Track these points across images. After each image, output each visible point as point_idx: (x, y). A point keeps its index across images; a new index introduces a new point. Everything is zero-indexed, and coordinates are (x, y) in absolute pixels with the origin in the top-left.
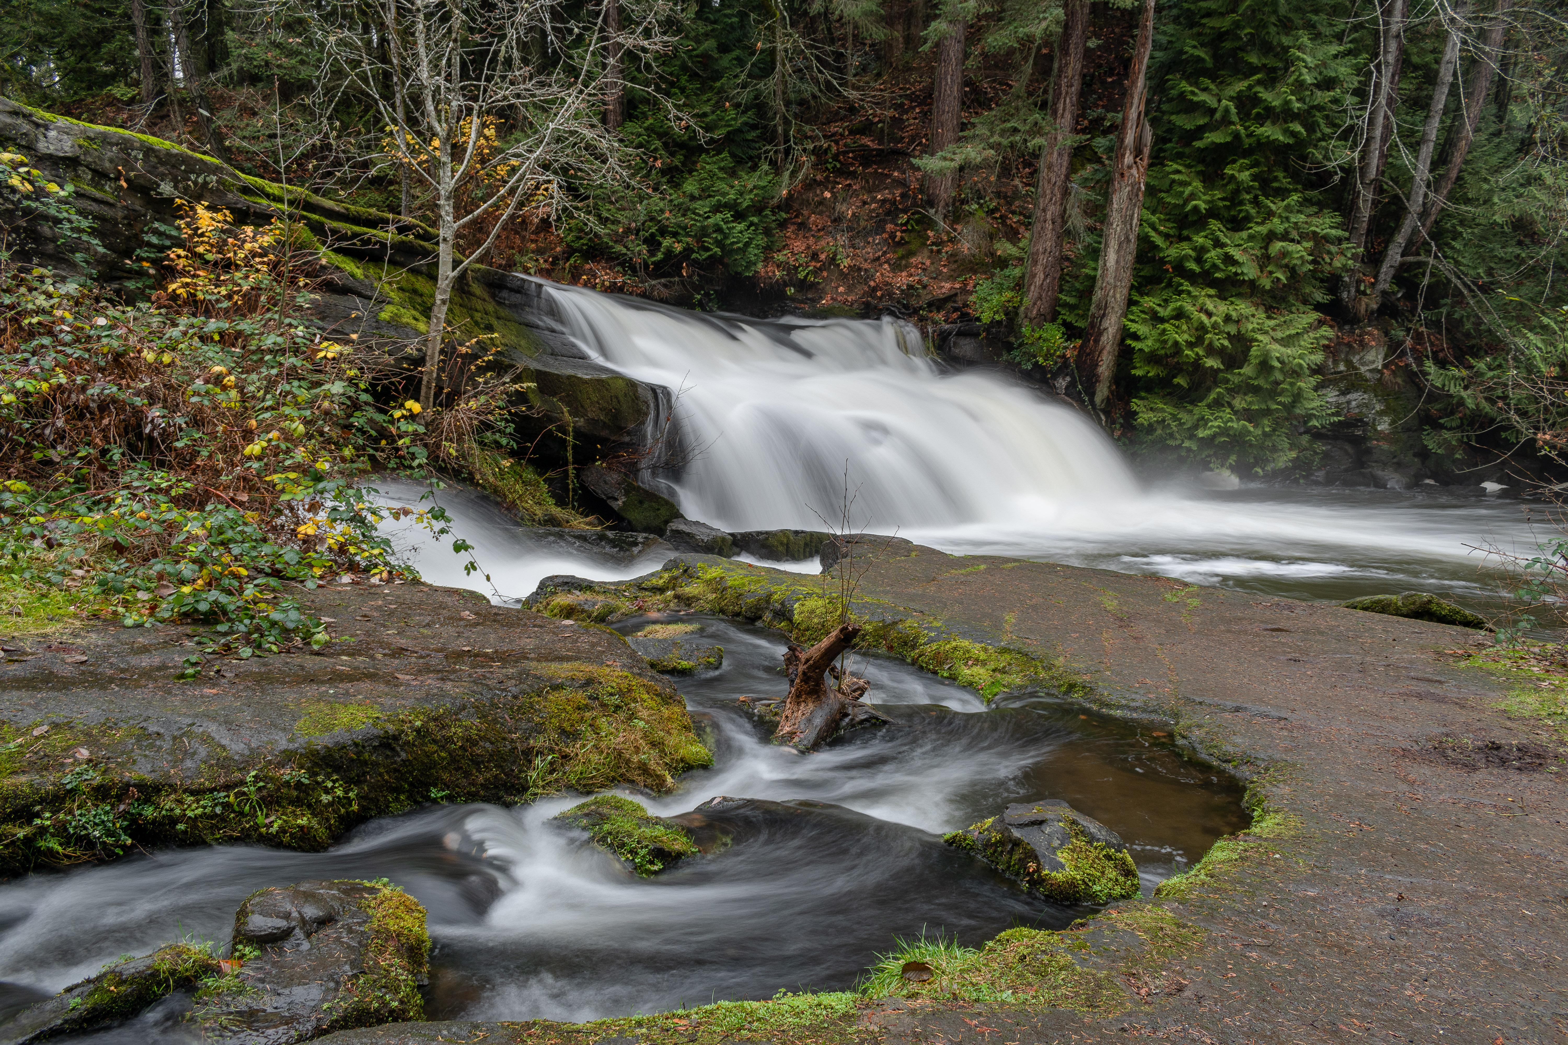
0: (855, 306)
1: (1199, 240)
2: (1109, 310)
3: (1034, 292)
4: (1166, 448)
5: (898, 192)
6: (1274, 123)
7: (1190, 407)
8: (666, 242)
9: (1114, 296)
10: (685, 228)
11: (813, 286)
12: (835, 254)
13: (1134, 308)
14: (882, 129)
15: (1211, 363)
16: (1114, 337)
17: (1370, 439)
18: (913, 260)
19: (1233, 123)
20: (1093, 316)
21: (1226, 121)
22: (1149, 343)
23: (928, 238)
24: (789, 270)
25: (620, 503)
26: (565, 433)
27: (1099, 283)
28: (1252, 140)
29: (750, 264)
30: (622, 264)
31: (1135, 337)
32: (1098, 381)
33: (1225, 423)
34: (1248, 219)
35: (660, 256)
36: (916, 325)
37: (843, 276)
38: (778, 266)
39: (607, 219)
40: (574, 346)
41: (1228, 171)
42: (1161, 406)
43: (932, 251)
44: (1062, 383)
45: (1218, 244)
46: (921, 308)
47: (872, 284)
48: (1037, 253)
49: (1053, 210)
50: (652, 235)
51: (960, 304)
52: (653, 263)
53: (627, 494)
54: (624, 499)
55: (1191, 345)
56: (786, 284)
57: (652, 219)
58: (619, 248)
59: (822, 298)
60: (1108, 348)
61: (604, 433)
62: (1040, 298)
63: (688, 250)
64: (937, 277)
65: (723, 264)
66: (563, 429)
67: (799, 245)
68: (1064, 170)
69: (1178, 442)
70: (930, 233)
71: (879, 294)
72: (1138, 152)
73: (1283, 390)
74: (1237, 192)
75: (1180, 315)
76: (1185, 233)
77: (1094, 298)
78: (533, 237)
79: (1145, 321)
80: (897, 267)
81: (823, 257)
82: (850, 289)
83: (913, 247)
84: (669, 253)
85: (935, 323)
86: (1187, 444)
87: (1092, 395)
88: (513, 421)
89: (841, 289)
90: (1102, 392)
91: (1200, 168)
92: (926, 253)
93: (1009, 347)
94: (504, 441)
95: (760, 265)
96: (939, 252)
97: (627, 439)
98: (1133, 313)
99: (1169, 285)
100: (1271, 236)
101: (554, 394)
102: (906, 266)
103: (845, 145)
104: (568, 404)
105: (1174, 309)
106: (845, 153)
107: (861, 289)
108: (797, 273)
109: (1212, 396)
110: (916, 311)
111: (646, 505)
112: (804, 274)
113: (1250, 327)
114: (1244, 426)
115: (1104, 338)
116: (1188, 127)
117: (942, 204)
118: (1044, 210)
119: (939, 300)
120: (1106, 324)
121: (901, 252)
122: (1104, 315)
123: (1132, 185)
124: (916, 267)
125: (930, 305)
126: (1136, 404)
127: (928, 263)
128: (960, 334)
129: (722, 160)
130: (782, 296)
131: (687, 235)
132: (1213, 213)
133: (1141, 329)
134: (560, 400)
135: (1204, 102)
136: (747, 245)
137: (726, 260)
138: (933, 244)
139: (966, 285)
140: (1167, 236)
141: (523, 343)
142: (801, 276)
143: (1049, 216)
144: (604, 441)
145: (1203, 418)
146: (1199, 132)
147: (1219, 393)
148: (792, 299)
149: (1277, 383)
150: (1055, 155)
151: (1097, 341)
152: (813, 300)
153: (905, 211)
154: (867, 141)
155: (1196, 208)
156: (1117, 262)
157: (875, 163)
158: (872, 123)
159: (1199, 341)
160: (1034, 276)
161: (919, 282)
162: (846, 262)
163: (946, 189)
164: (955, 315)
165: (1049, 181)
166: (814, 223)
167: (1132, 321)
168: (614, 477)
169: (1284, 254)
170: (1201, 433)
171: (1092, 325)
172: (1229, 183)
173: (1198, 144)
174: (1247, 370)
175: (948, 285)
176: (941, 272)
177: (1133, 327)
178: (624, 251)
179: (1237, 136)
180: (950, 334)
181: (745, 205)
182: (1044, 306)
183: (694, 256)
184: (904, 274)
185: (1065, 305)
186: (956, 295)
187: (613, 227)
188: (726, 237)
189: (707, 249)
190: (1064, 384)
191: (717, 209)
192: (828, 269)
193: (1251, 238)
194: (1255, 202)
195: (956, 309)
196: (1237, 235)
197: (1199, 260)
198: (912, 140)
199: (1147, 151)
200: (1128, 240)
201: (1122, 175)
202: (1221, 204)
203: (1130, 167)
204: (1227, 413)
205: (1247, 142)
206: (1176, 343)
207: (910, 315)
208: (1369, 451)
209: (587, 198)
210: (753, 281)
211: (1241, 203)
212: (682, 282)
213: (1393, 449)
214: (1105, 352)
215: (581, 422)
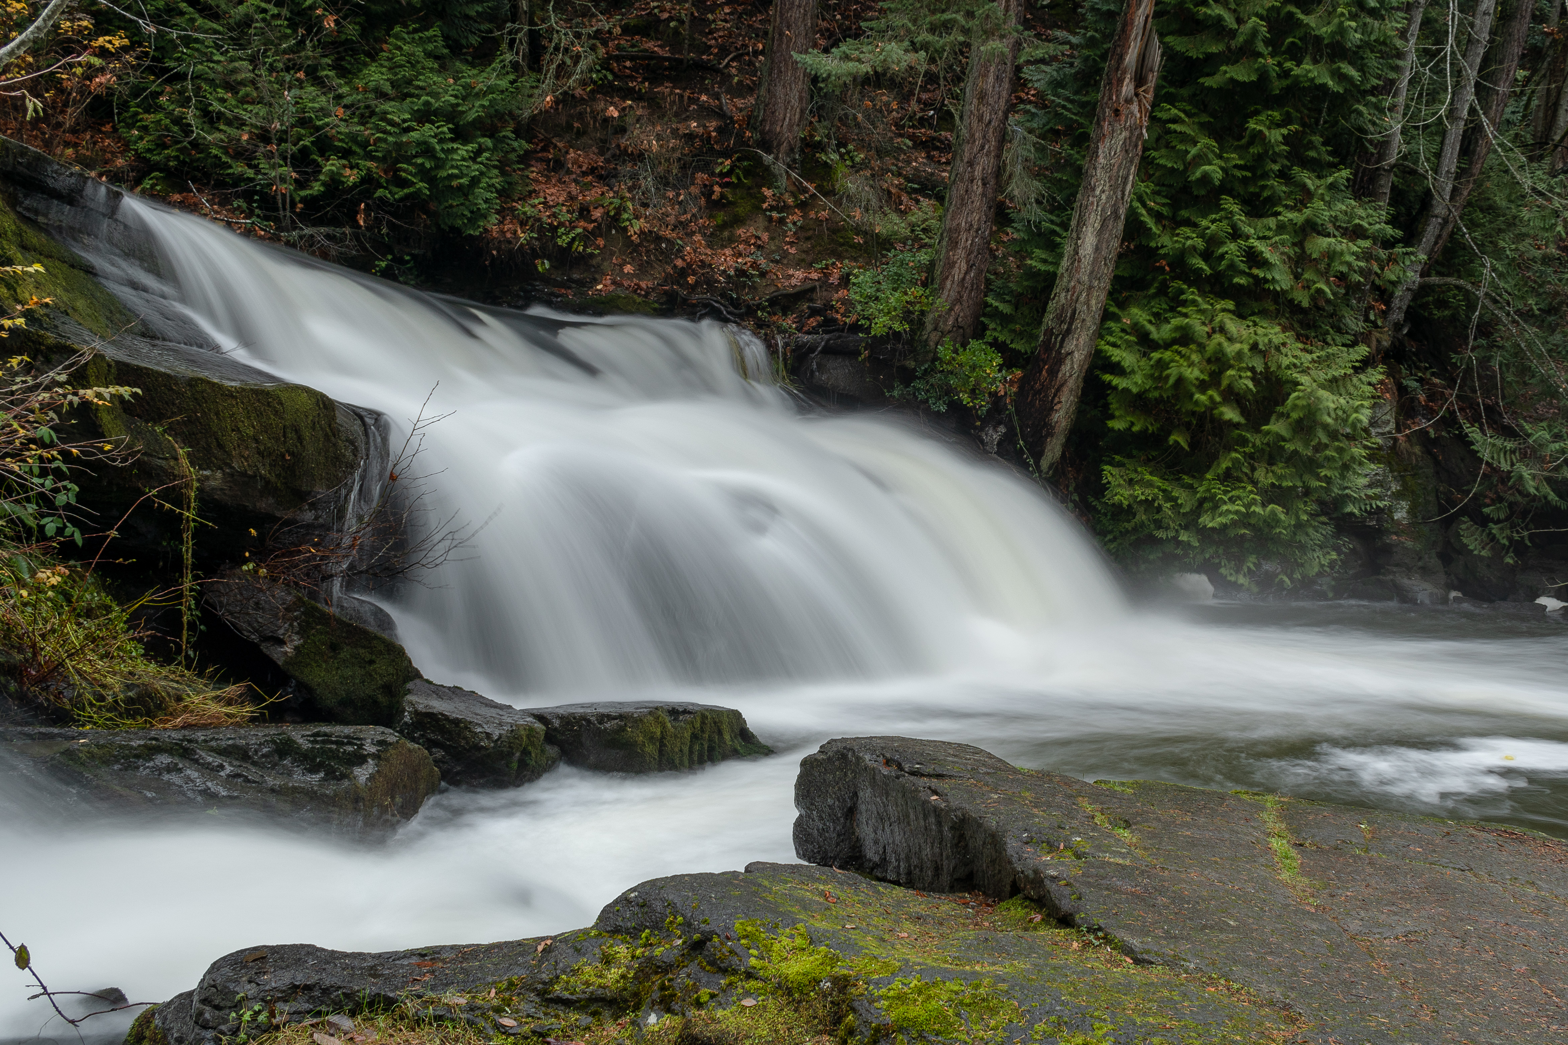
0: (653, 296)
1: (1210, 224)
2: (1077, 324)
3: (950, 289)
4: (1153, 541)
5: (712, 125)
6: (1315, 62)
7: (1187, 480)
8: (331, 165)
9: (1087, 303)
10: (364, 145)
11: (583, 260)
12: (620, 210)
13: (1111, 324)
14: (676, 31)
15: (1230, 414)
16: (1081, 366)
17: (1388, 532)
18: (741, 232)
19: (1259, 55)
20: (1049, 332)
21: (1247, 52)
22: (1138, 378)
23: (764, 199)
24: (541, 230)
25: (288, 649)
26: (179, 500)
27: (1062, 283)
28: (1285, 83)
29: (477, 215)
30: (248, 196)
31: (1117, 369)
32: (1051, 434)
33: (1248, 506)
34: (1274, 200)
35: (317, 188)
36: (755, 334)
37: (632, 248)
38: (523, 224)
39: (220, 115)
40: (186, 322)
41: (1252, 125)
42: (1148, 477)
43: (770, 219)
44: (994, 435)
45: (1236, 235)
46: (759, 307)
47: (679, 263)
48: (957, 230)
49: (984, 164)
50: (304, 151)
51: (818, 304)
52: (303, 200)
53: (303, 632)
54: (297, 641)
55: (1203, 386)
56: (535, 255)
57: (303, 122)
58: (239, 168)
59: (596, 281)
60: (1071, 383)
61: (265, 504)
62: (959, 300)
63: (369, 182)
64: (782, 260)
65: (427, 212)
66: (177, 497)
67: (554, 193)
68: (1002, 102)
69: (1171, 534)
70: (767, 192)
71: (691, 280)
72: (1140, 80)
73: (1329, 459)
74: (1260, 158)
75: (1185, 338)
76: (1184, 213)
77: (1051, 306)
78: (68, 137)
79: (1129, 345)
80: (715, 240)
81: (597, 214)
82: (643, 269)
83: (739, 211)
84: (334, 184)
85: (781, 331)
86: (1184, 537)
87: (1038, 456)
88: (75, 477)
89: (628, 269)
90: (1053, 450)
91: (1205, 118)
92: (761, 221)
93: (907, 377)
94: (51, 526)
95: (494, 218)
96: (782, 221)
97: (308, 516)
98: (1111, 333)
99: (1163, 291)
100: (1311, 228)
101: (158, 418)
102: (731, 240)
103: (618, 47)
104: (187, 440)
105: (1177, 328)
106: (618, 59)
107: (659, 273)
108: (555, 236)
109: (1225, 464)
110: (750, 312)
111: (345, 653)
112: (566, 239)
113: (1285, 362)
114: (1273, 513)
115: (1066, 368)
116: (1193, 54)
117: (785, 146)
118: (971, 164)
119: (787, 296)
120: (1070, 345)
121: (721, 217)
122: (1068, 331)
123: (1132, 130)
124: (747, 242)
125: (773, 302)
126: (1111, 474)
127: (765, 236)
128: (828, 351)
129: (430, 40)
130: (531, 274)
131: (369, 156)
132: (1226, 188)
133: (1126, 357)
134: (170, 430)
135: (1220, 19)
136: (475, 182)
137: (433, 206)
138: (772, 208)
139: (827, 276)
140: (1158, 217)
141: (80, 304)
142: (563, 241)
143: (978, 172)
144: (263, 520)
145: (1212, 498)
146: (1210, 63)
147: (1235, 461)
148: (545, 279)
149: (1320, 447)
150: (991, 79)
151: (1053, 372)
152: (581, 283)
153: (726, 154)
154: (651, 45)
155: (1205, 178)
156: (1097, 249)
157: (669, 78)
158: (658, 21)
159: (1215, 379)
160: (951, 265)
161: (755, 265)
162: (637, 226)
163: (791, 126)
164: (813, 322)
165: (980, 119)
166: (575, 162)
167: (1114, 345)
168: (280, 596)
169: (1331, 255)
170: (1208, 521)
171: (1047, 346)
172: (1251, 143)
173: (1209, 82)
174: (1277, 427)
175: (799, 274)
176: (786, 254)
177: (1116, 355)
178: (250, 173)
179: (1263, 75)
180: (812, 350)
181: (472, 116)
182: (963, 313)
183: (380, 192)
184: (728, 251)
185: (996, 314)
186: (813, 289)
187: (232, 132)
188: (440, 164)
189: (404, 183)
190: (996, 437)
191: (424, 116)
192: (607, 235)
193: (1281, 228)
194: (1284, 175)
195: (814, 312)
196: (1260, 223)
197: (1206, 256)
198: (724, 51)
199: (1153, 80)
200: (1116, 215)
201: (1117, 112)
202: (1238, 173)
203: (1129, 101)
204: (1248, 493)
205: (1277, 86)
206: (1180, 380)
207: (742, 317)
208: (1387, 550)
209: (181, 77)
210: (480, 244)
211: (1265, 176)
212: (356, 237)
213: (1418, 547)
214: (1066, 390)
215: (216, 479)
